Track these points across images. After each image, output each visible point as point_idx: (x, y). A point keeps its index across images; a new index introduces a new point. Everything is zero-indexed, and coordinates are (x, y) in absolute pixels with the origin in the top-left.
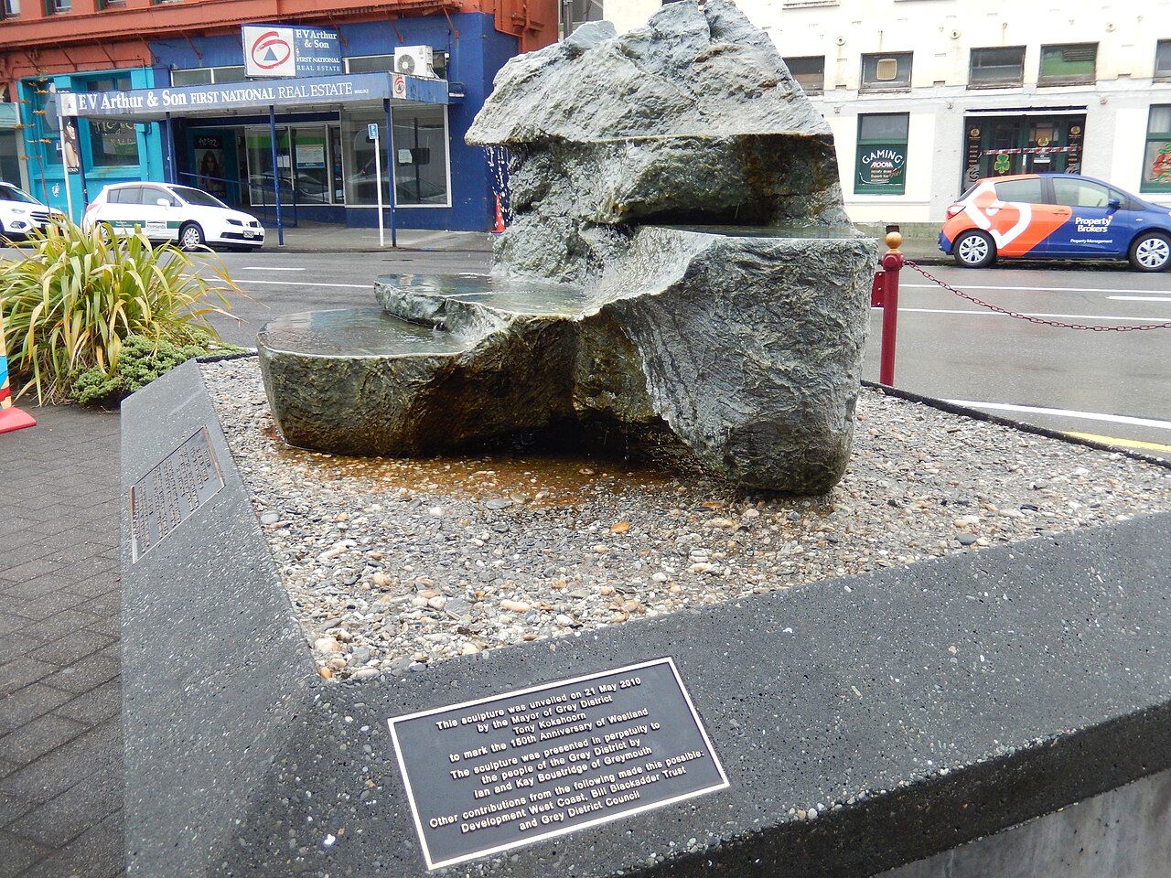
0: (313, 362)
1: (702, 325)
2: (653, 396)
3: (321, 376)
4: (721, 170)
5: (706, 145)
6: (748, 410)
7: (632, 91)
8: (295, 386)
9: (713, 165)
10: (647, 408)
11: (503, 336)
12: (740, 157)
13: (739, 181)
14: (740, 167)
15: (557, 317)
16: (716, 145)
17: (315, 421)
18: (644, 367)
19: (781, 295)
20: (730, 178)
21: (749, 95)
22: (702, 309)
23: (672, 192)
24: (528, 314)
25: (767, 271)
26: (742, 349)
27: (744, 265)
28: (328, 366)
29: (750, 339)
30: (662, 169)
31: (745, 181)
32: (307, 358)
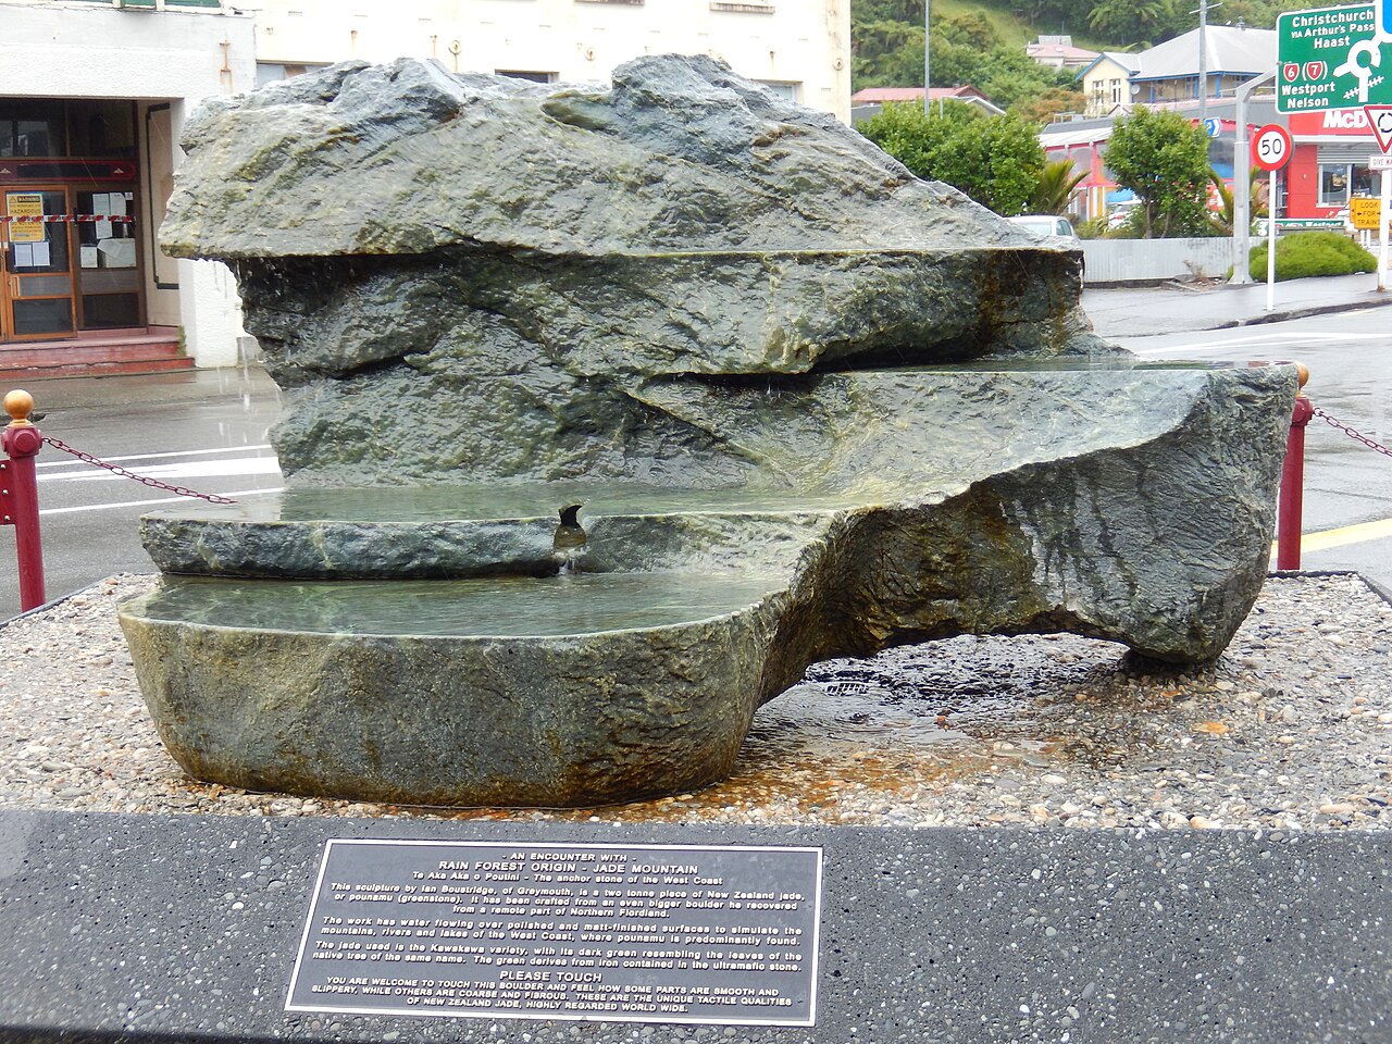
0: (680, 636)
1: (1188, 474)
2: (1047, 585)
3: (696, 657)
4: (948, 294)
5: (926, 262)
6: (1228, 565)
7: (652, 180)
8: (636, 688)
9: (938, 288)
10: (1034, 602)
11: (820, 546)
12: (977, 277)
13: (970, 307)
14: (974, 289)
15: (866, 508)
16: (940, 262)
17: (671, 740)
18: (1034, 550)
19: (1267, 428)
20: (960, 304)
21: (873, 197)
22: (1191, 456)
23: (889, 324)
24: (841, 510)
25: (1260, 403)
26: (1235, 494)
27: (1241, 399)
28: (707, 636)
29: (1241, 481)
30: (879, 294)
31: (977, 306)
32: (667, 632)
